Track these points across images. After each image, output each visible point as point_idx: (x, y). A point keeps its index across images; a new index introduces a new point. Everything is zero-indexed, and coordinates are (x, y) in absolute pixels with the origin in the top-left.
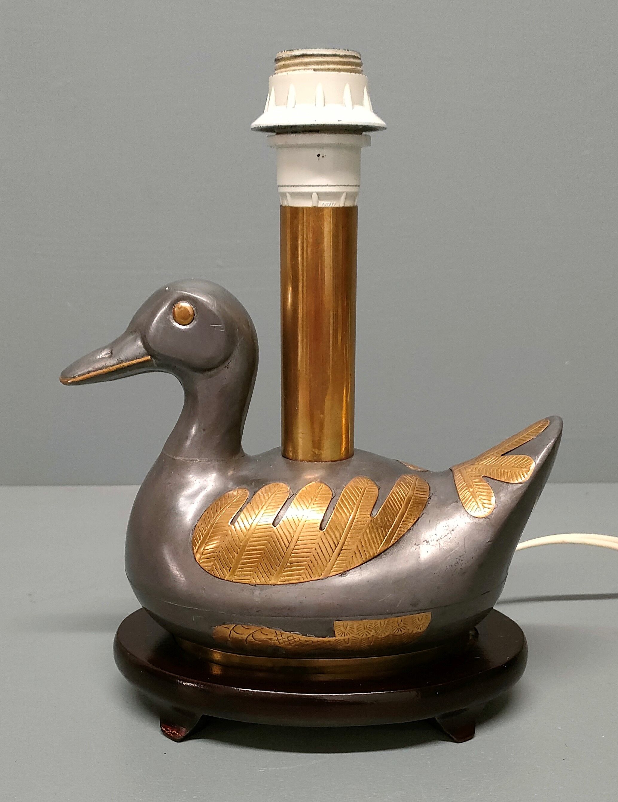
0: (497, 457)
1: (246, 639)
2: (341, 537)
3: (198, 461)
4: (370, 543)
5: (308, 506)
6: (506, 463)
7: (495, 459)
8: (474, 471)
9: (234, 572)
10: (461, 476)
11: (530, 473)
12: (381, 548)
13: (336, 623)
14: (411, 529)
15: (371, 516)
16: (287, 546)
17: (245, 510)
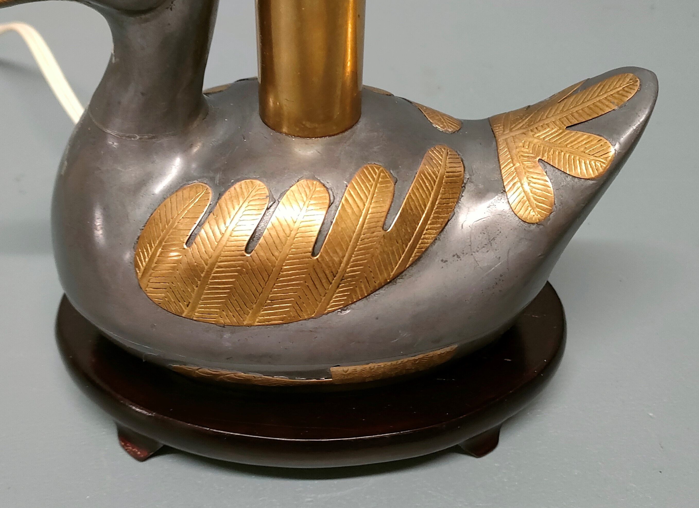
0: (560, 129)
2: (341, 263)
3: (138, 138)
6: (572, 144)
7: (557, 132)
8: (527, 147)
9: (194, 308)
10: (508, 153)
12: (395, 271)
14: (438, 239)
15: (383, 229)
16: (266, 279)
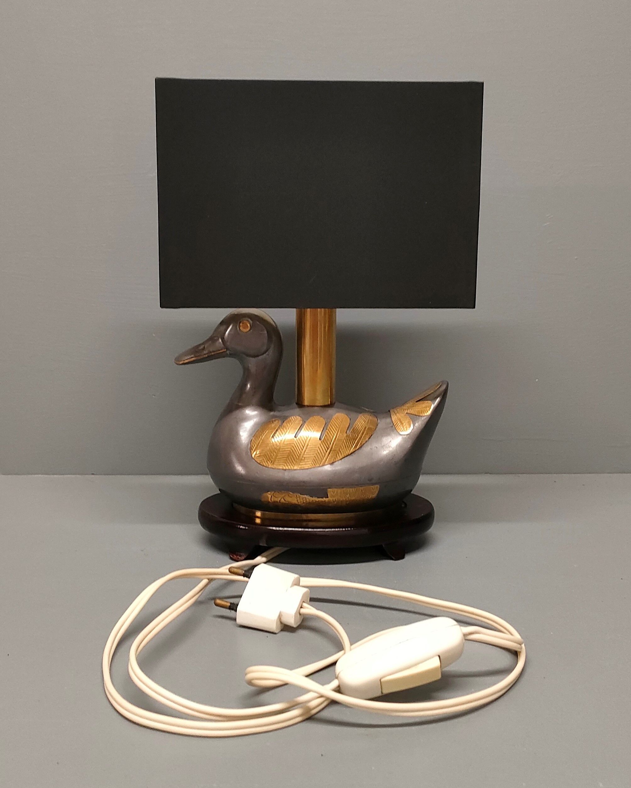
0: (414, 403)
1: (280, 501)
2: (330, 444)
4: (346, 447)
5: (313, 427)
6: (419, 406)
8: (401, 410)
9: (274, 463)
11: (431, 410)
12: (352, 450)
13: (329, 490)
14: (368, 441)
15: (346, 433)
16: (302, 449)
17: (279, 430)
